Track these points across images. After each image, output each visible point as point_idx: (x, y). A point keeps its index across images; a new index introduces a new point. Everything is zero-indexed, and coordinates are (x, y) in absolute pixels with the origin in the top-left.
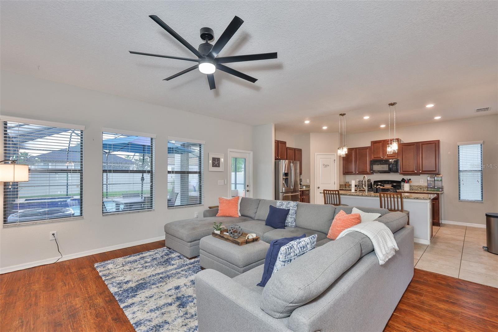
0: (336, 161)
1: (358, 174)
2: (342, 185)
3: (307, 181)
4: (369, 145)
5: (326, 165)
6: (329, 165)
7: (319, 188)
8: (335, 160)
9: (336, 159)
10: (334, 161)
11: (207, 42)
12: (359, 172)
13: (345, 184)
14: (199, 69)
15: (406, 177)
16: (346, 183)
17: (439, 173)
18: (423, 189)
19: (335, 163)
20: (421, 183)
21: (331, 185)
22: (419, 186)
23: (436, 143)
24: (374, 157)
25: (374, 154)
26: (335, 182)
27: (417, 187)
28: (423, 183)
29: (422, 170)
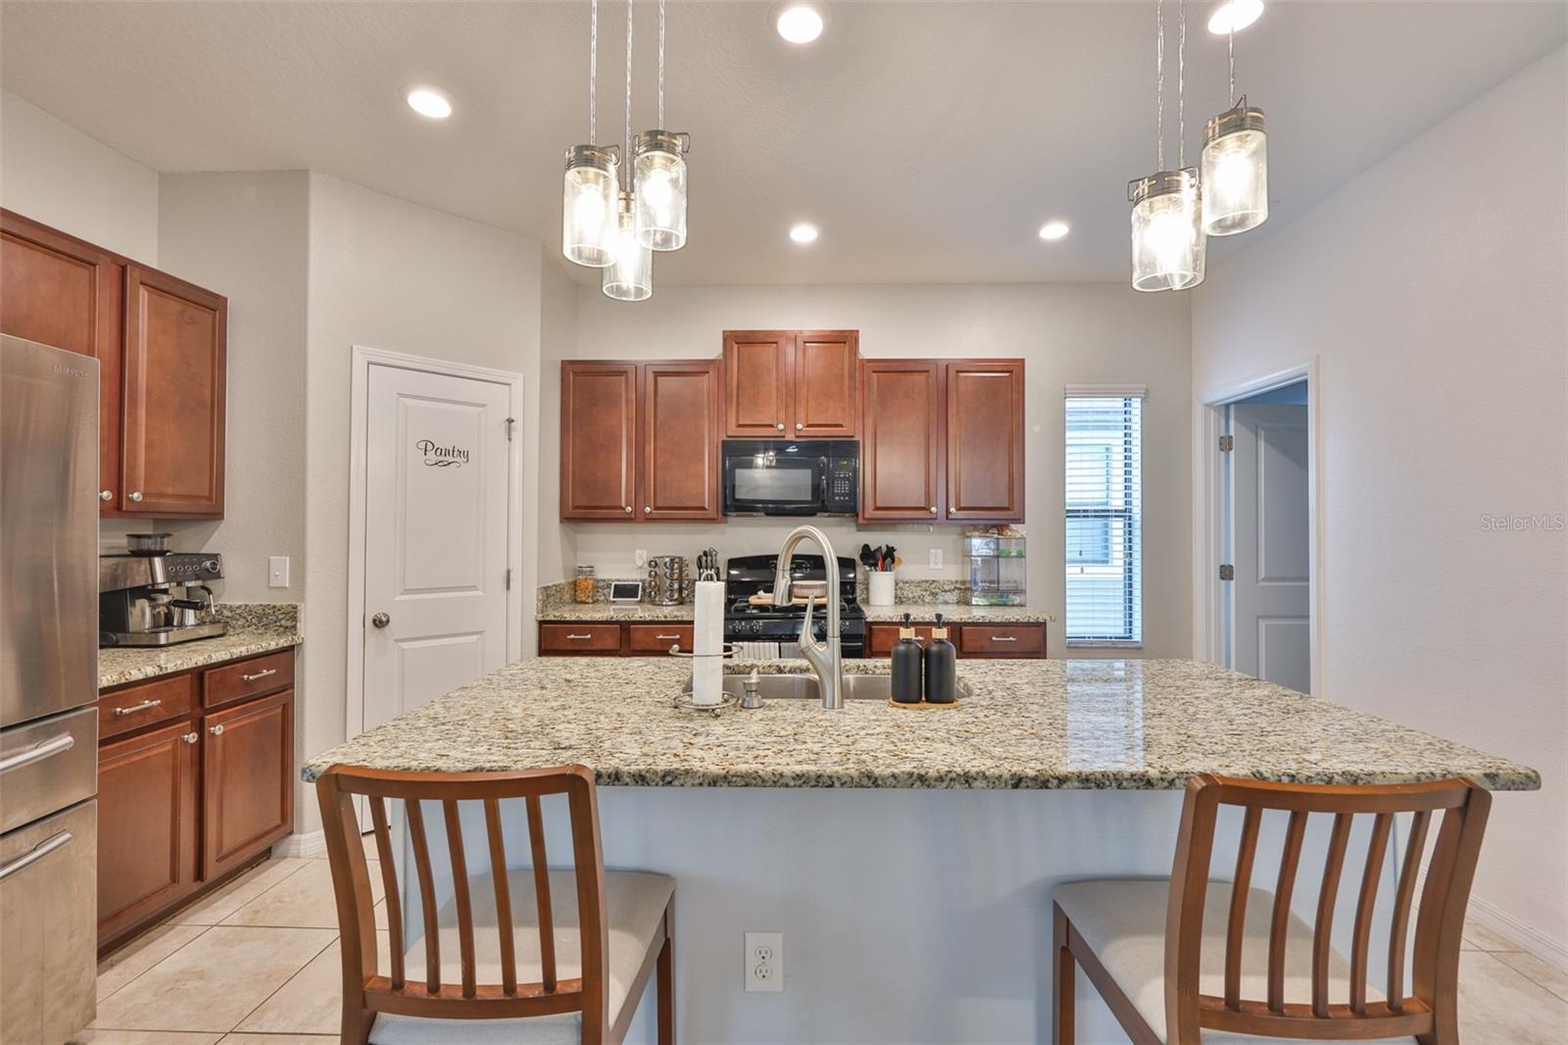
0: (517, 425)
1: (650, 519)
2: (558, 588)
3: (275, 572)
4: (713, 350)
5: (447, 452)
6: (466, 455)
7: (379, 623)
8: (510, 421)
9: (517, 416)
10: (509, 431)
12: (656, 508)
13: (571, 580)
15: (877, 540)
16: (580, 571)
17: (1020, 520)
18: (941, 598)
19: (510, 439)
20: (932, 566)
21: (480, 593)
22: (928, 585)
23: (1014, 370)
24: (737, 420)
25: (740, 407)
26: (508, 572)
27: (918, 589)
28: (940, 566)
29: (958, 501)
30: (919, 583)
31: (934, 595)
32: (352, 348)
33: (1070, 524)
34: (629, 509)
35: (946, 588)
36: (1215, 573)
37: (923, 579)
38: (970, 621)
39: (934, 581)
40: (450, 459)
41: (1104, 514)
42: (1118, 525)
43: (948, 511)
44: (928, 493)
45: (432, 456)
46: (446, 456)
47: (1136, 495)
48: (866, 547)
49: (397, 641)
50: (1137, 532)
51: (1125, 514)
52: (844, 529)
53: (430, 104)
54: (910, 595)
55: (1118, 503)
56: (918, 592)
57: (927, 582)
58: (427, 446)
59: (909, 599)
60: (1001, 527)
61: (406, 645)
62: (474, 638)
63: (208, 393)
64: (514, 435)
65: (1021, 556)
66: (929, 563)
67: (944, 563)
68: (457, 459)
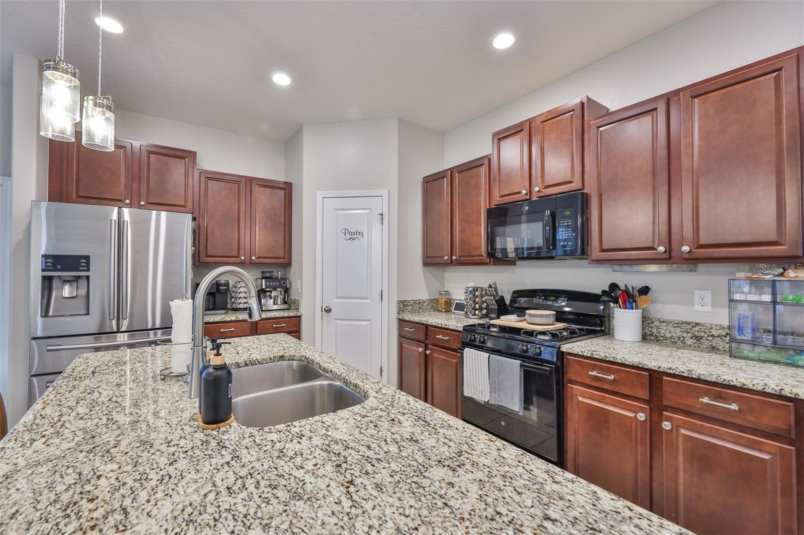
0: (386, 217)
1: (458, 264)
2: (417, 302)
3: (298, 286)
5: (354, 233)
6: (362, 234)
7: (327, 311)
8: (382, 215)
9: (386, 212)
10: (382, 219)
12: (459, 257)
13: (433, 298)
18: (706, 344)
19: (382, 224)
20: (697, 308)
21: (369, 301)
22: (688, 327)
24: (499, 193)
25: (501, 184)
26: (382, 291)
27: (678, 330)
28: (708, 309)
29: (694, 238)
30: (679, 324)
31: (698, 338)
34: (447, 258)
35: (714, 332)
37: (684, 320)
38: (671, 371)
39: (697, 324)
40: (355, 236)
44: (655, 233)
45: (348, 236)
46: (353, 235)
48: (614, 285)
49: (335, 319)
53: (281, 79)
54: (668, 335)
56: (678, 332)
57: (689, 324)
58: (346, 231)
59: (667, 339)
61: (338, 322)
62: (365, 323)
63: (283, 219)
64: (384, 221)
66: (693, 305)
67: (714, 305)
68: (359, 236)
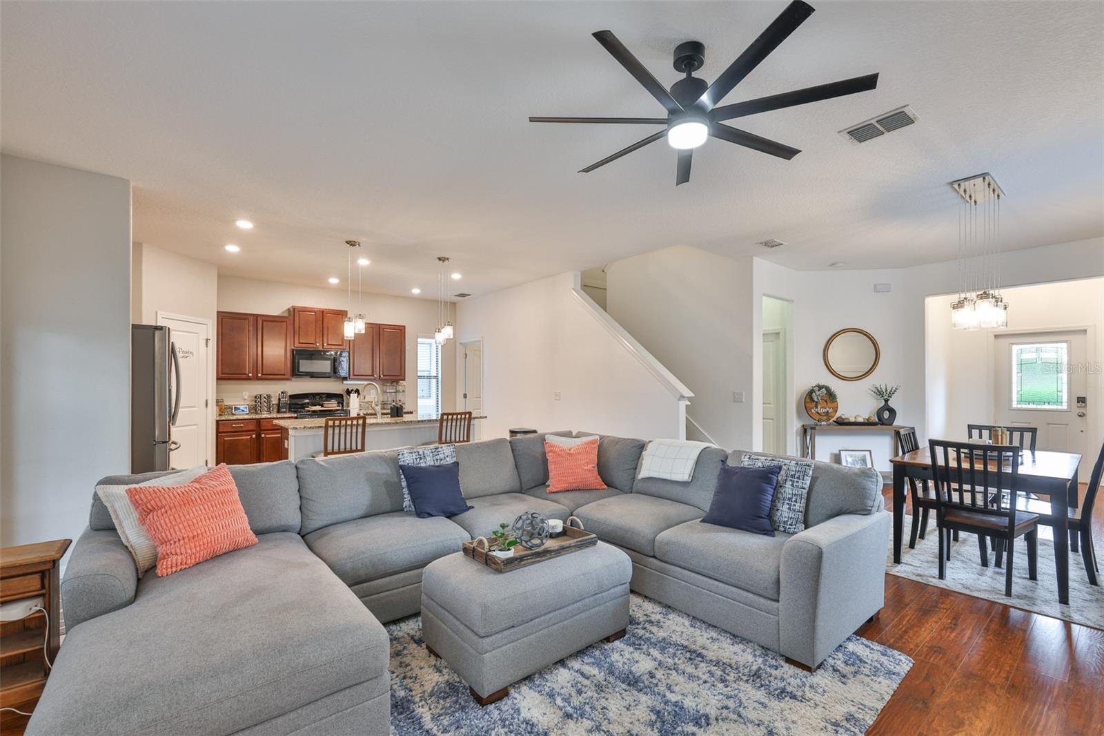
0: (211, 342)
5: (186, 352)
6: (193, 354)
8: (208, 339)
9: (211, 338)
10: (207, 343)
11: (689, 75)
12: (263, 375)
14: (667, 141)
17: (404, 380)
19: (207, 347)
21: (196, 409)
23: (401, 329)
24: (299, 341)
25: (300, 336)
26: (207, 400)
27: (367, 404)
29: (383, 373)
32: (157, 312)
33: (419, 381)
34: (250, 375)
36: (462, 396)
39: (373, 402)
40: (187, 355)
41: (429, 377)
42: (434, 381)
43: (380, 376)
44: (373, 370)
45: (181, 355)
47: (440, 372)
48: (348, 389)
50: (440, 383)
51: (436, 377)
52: (338, 383)
55: (434, 374)
58: (180, 350)
59: (364, 408)
60: (397, 381)
62: (194, 427)
64: (209, 345)
65: (403, 391)
68: (190, 355)
